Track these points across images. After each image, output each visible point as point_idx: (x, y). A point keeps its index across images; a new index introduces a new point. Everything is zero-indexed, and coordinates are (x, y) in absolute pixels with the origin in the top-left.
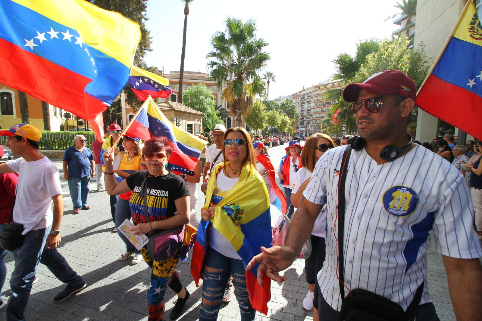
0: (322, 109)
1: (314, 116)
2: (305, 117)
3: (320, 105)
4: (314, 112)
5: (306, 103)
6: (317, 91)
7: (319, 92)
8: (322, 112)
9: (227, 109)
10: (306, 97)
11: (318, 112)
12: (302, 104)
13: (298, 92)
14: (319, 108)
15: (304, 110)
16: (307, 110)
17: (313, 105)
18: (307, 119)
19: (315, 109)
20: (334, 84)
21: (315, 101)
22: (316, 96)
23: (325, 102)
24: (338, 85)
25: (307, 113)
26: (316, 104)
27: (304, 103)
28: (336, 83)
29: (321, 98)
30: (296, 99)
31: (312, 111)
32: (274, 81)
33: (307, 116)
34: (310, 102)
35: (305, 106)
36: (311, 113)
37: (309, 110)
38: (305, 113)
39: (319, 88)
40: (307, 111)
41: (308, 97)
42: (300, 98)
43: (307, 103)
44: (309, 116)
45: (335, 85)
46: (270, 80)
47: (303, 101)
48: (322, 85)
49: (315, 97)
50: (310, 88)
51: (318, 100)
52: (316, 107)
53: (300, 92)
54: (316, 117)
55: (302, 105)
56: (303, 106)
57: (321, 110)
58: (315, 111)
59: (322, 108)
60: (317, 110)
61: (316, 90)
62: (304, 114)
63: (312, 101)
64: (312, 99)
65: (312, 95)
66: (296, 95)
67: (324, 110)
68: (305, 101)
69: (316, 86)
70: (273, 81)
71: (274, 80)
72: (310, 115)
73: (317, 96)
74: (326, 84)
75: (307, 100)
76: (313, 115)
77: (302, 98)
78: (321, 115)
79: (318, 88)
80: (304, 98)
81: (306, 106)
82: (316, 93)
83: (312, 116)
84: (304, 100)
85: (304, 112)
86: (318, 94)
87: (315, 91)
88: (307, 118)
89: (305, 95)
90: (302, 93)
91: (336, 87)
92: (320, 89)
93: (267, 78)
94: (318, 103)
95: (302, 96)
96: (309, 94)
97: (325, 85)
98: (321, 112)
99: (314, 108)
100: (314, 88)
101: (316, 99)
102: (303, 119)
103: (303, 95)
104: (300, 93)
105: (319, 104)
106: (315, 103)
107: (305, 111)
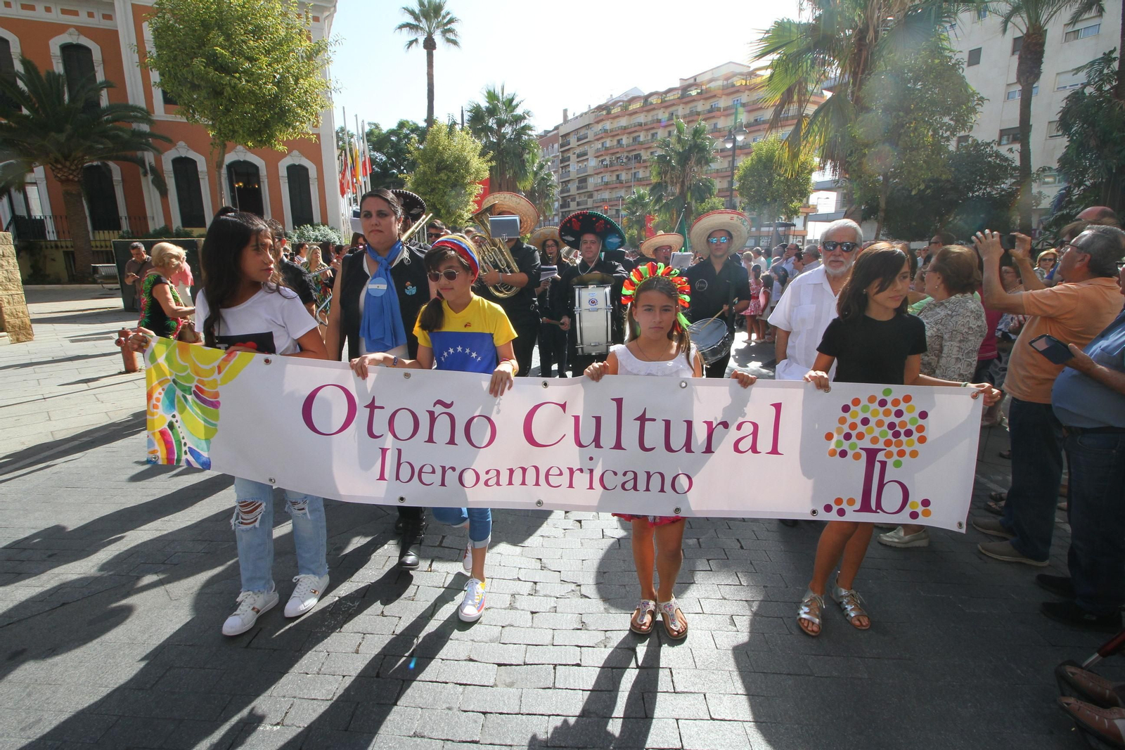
0: (618, 176)
1: (597, 196)
2: (573, 200)
3: (611, 165)
4: (596, 185)
5: (573, 158)
6: (602, 120)
7: (608, 125)
8: (618, 185)
9: (159, 110)
10: (573, 141)
11: (607, 184)
12: (562, 161)
13: (551, 129)
14: (608, 174)
15: (569, 181)
16: (577, 181)
17: (592, 163)
18: (579, 207)
19: (600, 176)
20: (649, 99)
21: (598, 150)
22: (602, 138)
23: (625, 154)
24: (659, 101)
25: (578, 188)
26: (602, 161)
27: (568, 159)
28: (655, 96)
29: (615, 143)
30: (547, 149)
31: (591, 181)
32: (455, 43)
33: (577, 197)
34: (585, 154)
35: (571, 169)
36: (590, 188)
37: (583, 180)
38: (573, 188)
39: (609, 113)
40: (576, 184)
41: (579, 140)
42: (556, 146)
43: (578, 156)
44: (583, 198)
45: (651, 104)
46: (438, 37)
47: (566, 155)
48: (615, 104)
49: (598, 140)
50: (581, 116)
51: (607, 149)
52: (602, 170)
53: (556, 128)
54: (603, 201)
55: (562, 165)
56: (567, 170)
57: (614, 178)
58: (600, 180)
59: (618, 173)
60: (606, 179)
61: (601, 118)
62: (569, 191)
63: (591, 153)
64: (591, 148)
65: (591, 137)
66: (545, 135)
67: (624, 177)
68: (570, 154)
69: (600, 108)
70: (449, 40)
71: (451, 36)
72: (587, 194)
73: (603, 135)
74: (626, 99)
75: (577, 151)
76: (595, 193)
77: (562, 146)
78: (615, 195)
79: (604, 112)
80: (569, 144)
81: (574, 167)
82: (600, 126)
83: (591, 196)
84: (569, 150)
85: (569, 185)
86: (606, 131)
87: (598, 122)
88: (578, 204)
89: (571, 135)
90: (563, 131)
91: (654, 109)
92: (610, 116)
93: (424, 24)
94: (608, 158)
95: (562, 140)
96: (582, 133)
97: (623, 101)
98: (614, 186)
99: (597, 174)
100: (593, 112)
101: (600, 146)
102: (569, 207)
103: (565, 136)
104: (555, 132)
105: (608, 163)
106: (597, 157)
107: (571, 182)
